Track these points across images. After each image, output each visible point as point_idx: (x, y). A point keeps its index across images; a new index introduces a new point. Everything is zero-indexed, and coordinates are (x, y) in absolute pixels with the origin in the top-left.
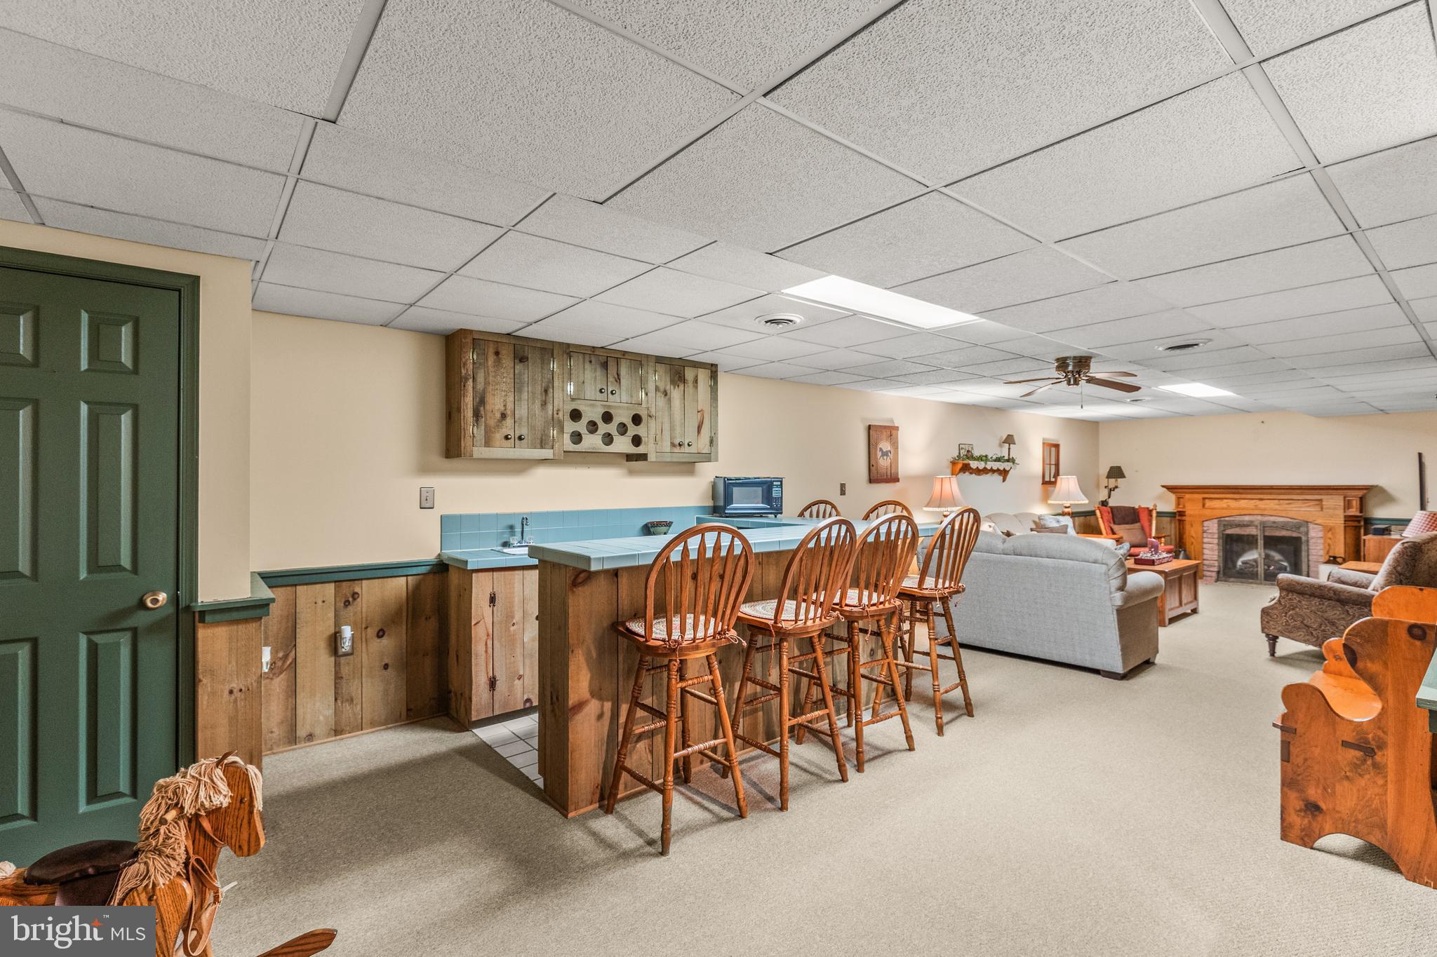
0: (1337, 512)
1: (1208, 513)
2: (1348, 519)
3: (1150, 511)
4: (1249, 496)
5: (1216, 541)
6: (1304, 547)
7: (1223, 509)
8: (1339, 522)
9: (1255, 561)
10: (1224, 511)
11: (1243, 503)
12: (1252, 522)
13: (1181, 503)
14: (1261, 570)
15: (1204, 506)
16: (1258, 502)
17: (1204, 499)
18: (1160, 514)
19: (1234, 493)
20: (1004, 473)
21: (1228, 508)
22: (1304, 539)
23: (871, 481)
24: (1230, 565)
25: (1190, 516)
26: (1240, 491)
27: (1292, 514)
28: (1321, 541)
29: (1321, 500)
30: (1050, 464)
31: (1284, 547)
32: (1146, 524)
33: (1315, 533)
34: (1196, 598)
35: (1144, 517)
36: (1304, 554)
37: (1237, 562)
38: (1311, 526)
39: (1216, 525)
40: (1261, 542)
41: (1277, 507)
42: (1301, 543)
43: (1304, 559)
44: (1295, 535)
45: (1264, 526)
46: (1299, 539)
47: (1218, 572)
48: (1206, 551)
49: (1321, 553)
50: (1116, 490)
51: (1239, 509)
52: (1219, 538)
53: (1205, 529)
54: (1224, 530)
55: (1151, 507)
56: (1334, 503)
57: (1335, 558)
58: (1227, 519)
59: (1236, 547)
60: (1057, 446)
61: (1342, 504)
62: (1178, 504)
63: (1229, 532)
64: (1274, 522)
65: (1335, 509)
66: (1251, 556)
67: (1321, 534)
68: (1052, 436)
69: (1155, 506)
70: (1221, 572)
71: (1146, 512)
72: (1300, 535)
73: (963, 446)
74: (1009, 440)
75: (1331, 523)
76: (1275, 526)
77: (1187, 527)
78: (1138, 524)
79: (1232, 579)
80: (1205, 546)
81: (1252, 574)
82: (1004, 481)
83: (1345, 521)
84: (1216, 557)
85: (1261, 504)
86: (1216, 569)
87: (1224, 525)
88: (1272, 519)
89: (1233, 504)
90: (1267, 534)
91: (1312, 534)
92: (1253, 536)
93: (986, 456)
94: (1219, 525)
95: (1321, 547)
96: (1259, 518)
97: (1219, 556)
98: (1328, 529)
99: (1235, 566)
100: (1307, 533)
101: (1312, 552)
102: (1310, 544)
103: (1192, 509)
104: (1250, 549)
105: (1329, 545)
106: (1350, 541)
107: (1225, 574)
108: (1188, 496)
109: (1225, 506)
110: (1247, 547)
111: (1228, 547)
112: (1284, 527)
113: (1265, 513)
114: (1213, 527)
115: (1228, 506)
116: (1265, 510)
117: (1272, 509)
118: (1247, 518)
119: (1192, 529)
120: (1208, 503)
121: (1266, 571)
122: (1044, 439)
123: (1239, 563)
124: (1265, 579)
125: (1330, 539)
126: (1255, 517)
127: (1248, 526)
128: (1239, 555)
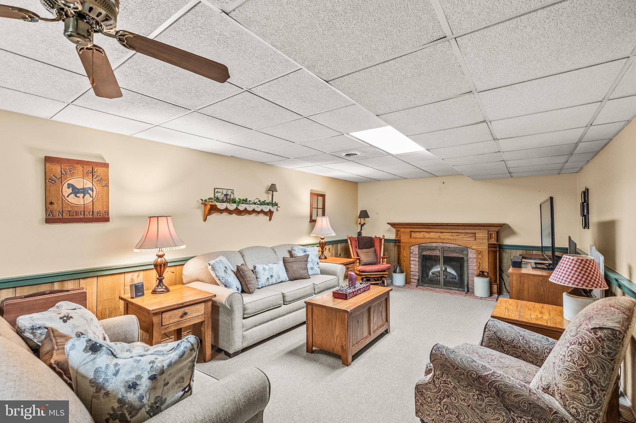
0: (484, 241)
1: (413, 241)
2: (490, 246)
3: (381, 240)
4: (435, 230)
5: (417, 259)
6: (465, 264)
7: (421, 238)
8: (484, 248)
9: (439, 272)
10: (422, 240)
11: (432, 235)
12: (437, 247)
13: (399, 234)
14: (442, 279)
15: (411, 236)
16: (441, 234)
17: (411, 232)
18: (387, 241)
19: (427, 228)
20: (270, 214)
21: (424, 238)
22: (465, 259)
23: (50, 220)
24: (425, 275)
25: (404, 242)
26: (431, 227)
27: (458, 242)
28: (475, 260)
29: (475, 233)
30: (317, 208)
31: (454, 263)
32: (378, 248)
33: (472, 255)
34: (387, 320)
35: (377, 244)
36: (465, 269)
37: (429, 273)
38: (469, 250)
39: (417, 249)
40: (442, 261)
41: (451, 237)
42: (464, 261)
43: (466, 272)
44: (461, 256)
45: (443, 250)
46: (462, 259)
47: (418, 280)
48: (412, 266)
49: (475, 268)
50: (365, 225)
51: (430, 238)
52: (419, 257)
53: (412, 251)
54: (422, 252)
55: (381, 237)
56: (482, 235)
57: (483, 272)
58: (423, 245)
59: (428, 264)
60: (323, 196)
61: (487, 236)
62: (397, 235)
63: (425, 253)
64: (449, 248)
65: (483, 239)
66: (436, 269)
67: (475, 256)
68: (319, 189)
69: (384, 236)
70: (420, 280)
71: (378, 240)
72: (463, 256)
73: (219, 190)
74: (272, 189)
75: (480, 248)
76: (450, 250)
77: (402, 250)
78: (373, 249)
79: (426, 285)
80: (412, 262)
81: (437, 281)
82: (270, 220)
83: (488, 247)
84: (417, 270)
85: (442, 236)
86: (417, 278)
87: (422, 249)
88: (448, 245)
89: (427, 235)
90: (445, 255)
91: (470, 255)
92: (437, 256)
93: (246, 199)
94: (419, 250)
95: (475, 264)
96: (441, 244)
97: (419, 270)
98: (479, 253)
99: (428, 276)
100: (467, 255)
101: (470, 267)
102: (469, 262)
103: (404, 239)
104: (436, 265)
105: (479, 263)
106: (491, 260)
107: (422, 281)
108: (402, 230)
109: (422, 236)
110: (434, 263)
111: (424, 263)
112: (454, 250)
113: (444, 241)
114: (415, 250)
115: (424, 236)
116: (444, 239)
117: (448, 239)
118: (434, 245)
119: (404, 251)
120: (413, 235)
121: (444, 279)
122: (311, 190)
123: (430, 274)
124: (444, 285)
125: (480, 259)
126: (439, 244)
127: (434, 250)
128: (430, 269)
